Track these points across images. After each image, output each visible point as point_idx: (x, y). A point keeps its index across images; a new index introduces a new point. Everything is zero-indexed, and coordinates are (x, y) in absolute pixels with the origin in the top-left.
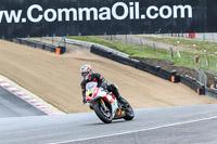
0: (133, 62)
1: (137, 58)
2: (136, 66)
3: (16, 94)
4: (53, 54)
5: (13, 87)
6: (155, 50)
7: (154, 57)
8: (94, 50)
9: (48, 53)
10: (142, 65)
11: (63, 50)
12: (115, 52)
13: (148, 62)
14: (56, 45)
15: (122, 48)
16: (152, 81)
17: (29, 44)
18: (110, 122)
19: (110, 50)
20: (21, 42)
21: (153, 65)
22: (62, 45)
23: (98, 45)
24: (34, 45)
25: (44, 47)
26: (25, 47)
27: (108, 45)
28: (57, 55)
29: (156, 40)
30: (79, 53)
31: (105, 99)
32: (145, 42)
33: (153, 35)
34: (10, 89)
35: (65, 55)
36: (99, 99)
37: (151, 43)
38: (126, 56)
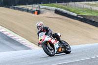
0: (79, 18)
1: (81, 16)
2: (81, 20)
3: (13, 38)
4: (33, 15)
5: (11, 34)
6: (91, 11)
7: (91, 15)
8: (57, 12)
9: (30, 14)
10: (85, 20)
11: (39, 12)
12: (69, 12)
13: (88, 18)
14: (35, 9)
15: (73, 10)
16: (90, 29)
17: (19, 9)
18: (53, 56)
19: (66, 11)
20: (14, 8)
21: (91, 19)
22: (38, 9)
23: (59, 9)
24: (22, 10)
25: (28, 11)
26: (17, 11)
27: (65, 9)
28: (35, 15)
29: (92, 5)
30: (48, 14)
31: (50, 42)
32: (86, 6)
33: (90, 3)
34: (9, 36)
35: (40, 15)
36: (47, 42)
37: (89, 7)
38: (75, 15)
